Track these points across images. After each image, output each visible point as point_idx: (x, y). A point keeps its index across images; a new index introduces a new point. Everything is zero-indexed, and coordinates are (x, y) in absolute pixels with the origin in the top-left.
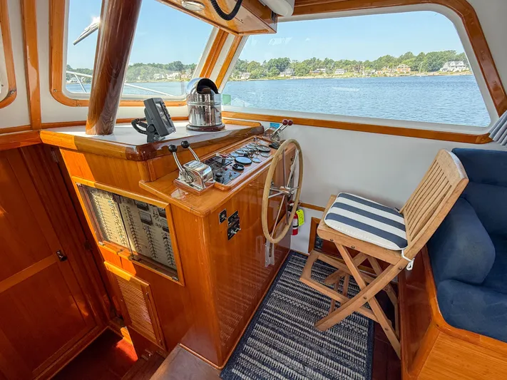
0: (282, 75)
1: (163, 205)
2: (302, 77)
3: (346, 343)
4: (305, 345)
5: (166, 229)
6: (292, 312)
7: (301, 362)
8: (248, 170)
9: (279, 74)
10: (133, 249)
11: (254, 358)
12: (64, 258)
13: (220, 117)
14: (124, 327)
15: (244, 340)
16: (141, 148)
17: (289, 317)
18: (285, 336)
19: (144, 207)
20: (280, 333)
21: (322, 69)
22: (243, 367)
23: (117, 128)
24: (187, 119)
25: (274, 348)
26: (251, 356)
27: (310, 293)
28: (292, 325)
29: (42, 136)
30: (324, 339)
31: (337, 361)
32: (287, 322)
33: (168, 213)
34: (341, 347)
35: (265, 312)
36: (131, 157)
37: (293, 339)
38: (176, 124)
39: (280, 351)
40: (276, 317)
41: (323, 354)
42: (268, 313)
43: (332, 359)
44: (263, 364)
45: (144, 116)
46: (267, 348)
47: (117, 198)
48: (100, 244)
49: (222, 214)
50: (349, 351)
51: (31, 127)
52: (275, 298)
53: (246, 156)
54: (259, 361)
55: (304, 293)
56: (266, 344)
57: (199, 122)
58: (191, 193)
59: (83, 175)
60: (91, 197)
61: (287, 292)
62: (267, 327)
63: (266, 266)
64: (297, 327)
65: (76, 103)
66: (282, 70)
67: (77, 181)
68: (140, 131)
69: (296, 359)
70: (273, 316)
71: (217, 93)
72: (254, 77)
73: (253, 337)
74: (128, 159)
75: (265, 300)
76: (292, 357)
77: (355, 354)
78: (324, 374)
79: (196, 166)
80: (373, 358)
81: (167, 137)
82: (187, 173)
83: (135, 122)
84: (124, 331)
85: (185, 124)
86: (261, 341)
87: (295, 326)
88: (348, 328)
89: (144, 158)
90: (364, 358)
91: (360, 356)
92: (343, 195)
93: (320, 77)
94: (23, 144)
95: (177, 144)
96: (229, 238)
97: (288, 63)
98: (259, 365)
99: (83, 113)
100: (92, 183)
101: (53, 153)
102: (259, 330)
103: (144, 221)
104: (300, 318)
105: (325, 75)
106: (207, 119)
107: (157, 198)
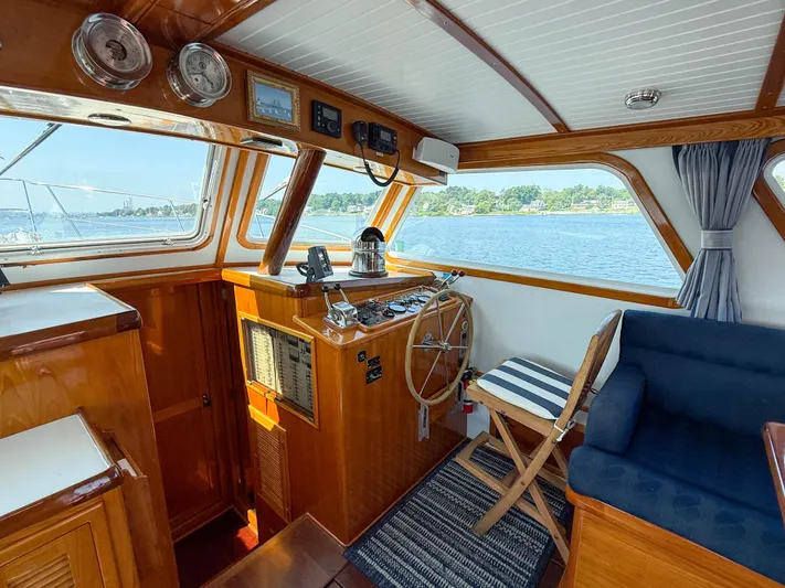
0: (525, 209)
1: (309, 338)
2: (555, 213)
3: (508, 555)
4: (453, 546)
5: (309, 366)
6: (448, 508)
7: (442, 561)
8: (397, 317)
9: (519, 208)
10: (280, 391)
11: (387, 545)
12: (209, 404)
13: (383, 264)
14: (252, 508)
15: (380, 524)
16: (298, 287)
17: (441, 512)
18: (430, 530)
19: (294, 342)
20: (425, 526)
21: (592, 202)
22: (371, 551)
23: (284, 270)
24: (350, 265)
25: (413, 540)
26: (383, 542)
27: (478, 491)
28: (443, 521)
29: (223, 274)
30: (480, 545)
31: (489, 572)
32: (437, 517)
33: (312, 347)
34: (500, 558)
35: (413, 501)
36: (290, 293)
37: (439, 536)
38: (334, 269)
39: (420, 545)
40: (426, 509)
41: (473, 560)
42: (417, 503)
43: (483, 567)
44: (395, 553)
45: (306, 260)
46: (405, 538)
47: (272, 332)
48: (248, 383)
49: (361, 353)
50: (509, 564)
51: (214, 266)
52: (431, 488)
53: (402, 304)
54: (391, 549)
55: (470, 490)
56: (405, 534)
57: (362, 268)
58: (337, 331)
59: (248, 311)
60: (250, 333)
61: (448, 486)
62: (412, 517)
63: (420, 440)
64: (449, 525)
65: (255, 246)
66: (525, 202)
67: (241, 315)
68: (302, 273)
69: (437, 557)
70: (422, 507)
71: (382, 240)
72: (481, 211)
73: (390, 523)
74: (288, 296)
75: (417, 488)
76: (433, 555)
77: (516, 570)
78: (467, 581)
79: (344, 306)
80: (539, 580)
81: (325, 280)
82: (334, 311)
83: (299, 265)
84: (252, 515)
85: (347, 270)
86: (400, 530)
87: (446, 523)
88: (517, 541)
89: (301, 296)
90: (527, 577)
91: (522, 574)
92: (515, 360)
93: (587, 212)
94: (204, 280)
95: (331, 287)
96: (368, 383)
97: (536, 193)
98: (391, 553)
99: (259, 255)
100: (255, 318)
101: (224, 291)
102: (401, 519)
103: (292, 358)
104: (456, 517)
105: (596, 210)
106: (369, 266)
107: (306, 332)
